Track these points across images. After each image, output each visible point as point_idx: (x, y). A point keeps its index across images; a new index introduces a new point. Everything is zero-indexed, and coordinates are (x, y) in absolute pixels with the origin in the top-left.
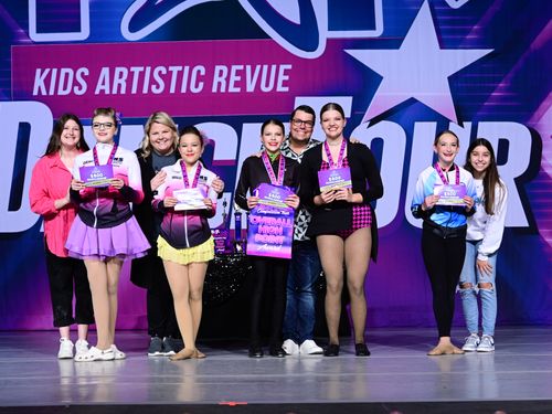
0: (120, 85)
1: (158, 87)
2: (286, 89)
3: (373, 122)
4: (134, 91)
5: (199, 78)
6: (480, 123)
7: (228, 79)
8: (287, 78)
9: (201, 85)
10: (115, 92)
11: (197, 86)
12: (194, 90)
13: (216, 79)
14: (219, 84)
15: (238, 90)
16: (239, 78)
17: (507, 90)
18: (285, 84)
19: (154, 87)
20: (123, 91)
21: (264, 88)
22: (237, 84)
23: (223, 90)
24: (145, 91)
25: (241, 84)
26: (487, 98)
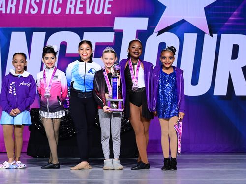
0: (11, 8)
1: (34, 10)
2: (110, 13)
3: (160, 33)
4: (20, 12)
5: (59, 6)
6: (222, 35)
7: (75, 7)
8: (110, 6)
9: (60, 9)
10: (8, 12)
11: (57, 10)
12: (55, 12)
13: (69, 6)
14: (70, 9)
15: (81, 13)
16: (82, 6)
17: (238, 16)
18: (109, 9)
19: (31, 10)
20: (13, 12)
21: (96, 12)
22: (80, 9)
23: (72, 12)
24: (26, 12)
25: (83, 9)
26: (227, 20)
